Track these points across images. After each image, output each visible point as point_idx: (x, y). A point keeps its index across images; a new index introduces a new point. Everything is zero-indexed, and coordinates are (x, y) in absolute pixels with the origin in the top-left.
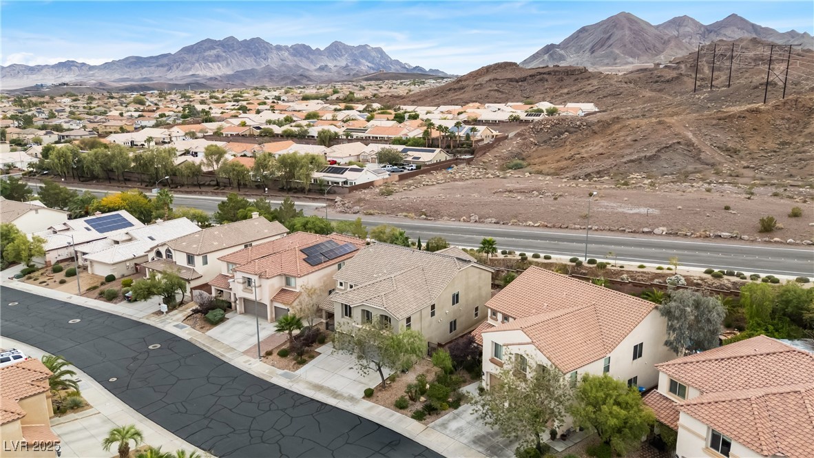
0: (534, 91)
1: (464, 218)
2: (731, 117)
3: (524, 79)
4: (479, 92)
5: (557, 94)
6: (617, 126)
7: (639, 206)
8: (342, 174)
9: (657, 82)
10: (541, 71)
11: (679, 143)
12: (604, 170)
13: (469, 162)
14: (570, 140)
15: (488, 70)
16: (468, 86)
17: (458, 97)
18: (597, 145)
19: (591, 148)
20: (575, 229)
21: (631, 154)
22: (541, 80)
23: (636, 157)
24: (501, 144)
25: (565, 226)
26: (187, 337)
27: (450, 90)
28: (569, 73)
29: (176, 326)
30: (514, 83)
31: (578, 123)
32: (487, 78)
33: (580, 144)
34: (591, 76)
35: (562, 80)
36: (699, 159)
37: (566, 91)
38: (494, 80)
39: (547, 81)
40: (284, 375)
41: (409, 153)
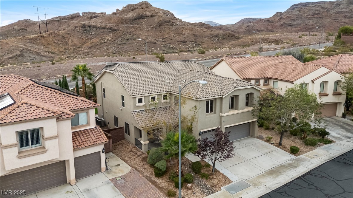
2: (33, 39)
11: (23, 49)
36: (42, 56)
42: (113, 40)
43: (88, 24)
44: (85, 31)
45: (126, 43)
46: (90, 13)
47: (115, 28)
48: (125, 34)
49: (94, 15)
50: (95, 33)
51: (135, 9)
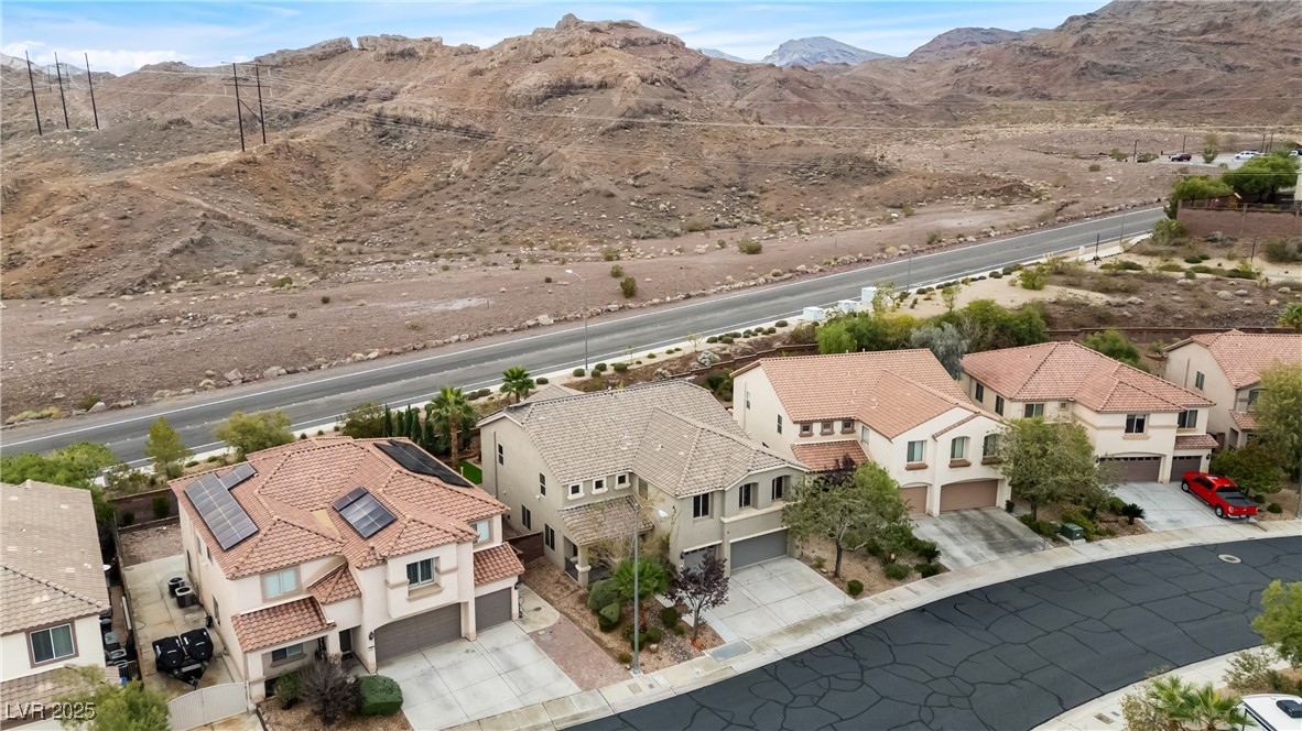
2: (225, 173)
11: (205, 216)
23: (177, 243)
36: (264, 237)
42: (474, 175)
43: (394, 113)
44: (383, 136)
45: (518, 188)
46: (387, 38)
47: (481, 127)
48: (512, 151)
49: (400, 48)
50: (415, 146)
51: (547, 56)
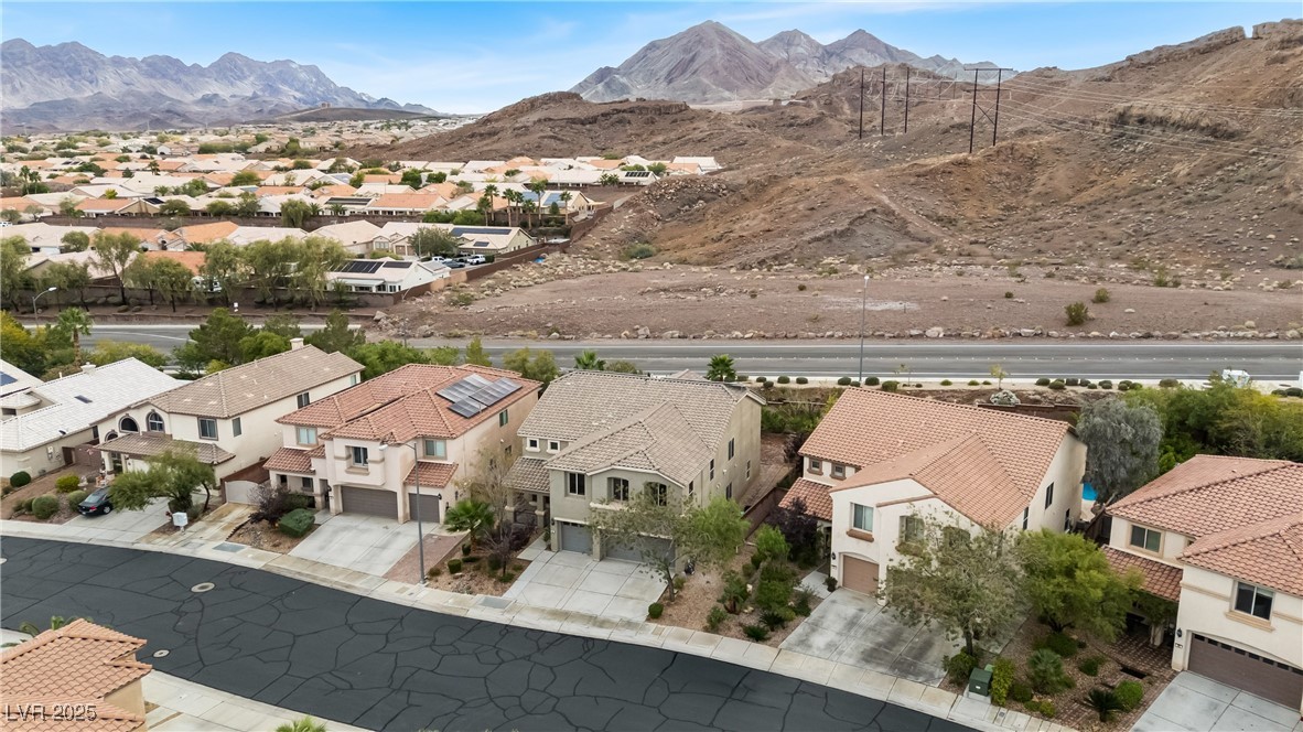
0: (612, 139)
1: (627, 332)
2: (933, 173)
3: (593, 120)
4: (524, 139)
5: (649, 143)
6: (775, 190)
7: (883, 299)
8: (373, 272)
9: (791, 125)
10: (619, 106)
11: (874, 210)
12: (783, 254)
13: (564, 249)
14: (711, 211)
15: (532, 104)
16: (502, 129)
17: (489, 148)
18: (753, 219)
19: (747, 222)
20: (808, 338)
21: (813, 229)
22: (620, 122)
23: (822, 233)
24: (606, 219)
25: (792, 335)
26: (258, 565)
27: (473, 136)
28: (663, 111)
29: (219, 548)
30: (579, 126)
31: (715, 185)
32: (534, 117)
33: (728, 217)
34: (695, 117)
35: (653, 123)
36: (907, 233)
37: (660, 139)
38: (545, 120)
39: (629, 122)
40: (486, 603)
41: (464, 235)
44: (1118, 138)
46: (1289, 23)
47: (1236, 126)
48: (1254, 154)
